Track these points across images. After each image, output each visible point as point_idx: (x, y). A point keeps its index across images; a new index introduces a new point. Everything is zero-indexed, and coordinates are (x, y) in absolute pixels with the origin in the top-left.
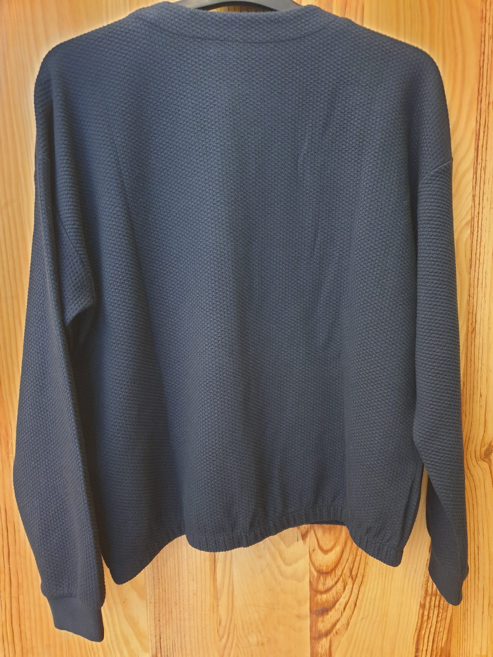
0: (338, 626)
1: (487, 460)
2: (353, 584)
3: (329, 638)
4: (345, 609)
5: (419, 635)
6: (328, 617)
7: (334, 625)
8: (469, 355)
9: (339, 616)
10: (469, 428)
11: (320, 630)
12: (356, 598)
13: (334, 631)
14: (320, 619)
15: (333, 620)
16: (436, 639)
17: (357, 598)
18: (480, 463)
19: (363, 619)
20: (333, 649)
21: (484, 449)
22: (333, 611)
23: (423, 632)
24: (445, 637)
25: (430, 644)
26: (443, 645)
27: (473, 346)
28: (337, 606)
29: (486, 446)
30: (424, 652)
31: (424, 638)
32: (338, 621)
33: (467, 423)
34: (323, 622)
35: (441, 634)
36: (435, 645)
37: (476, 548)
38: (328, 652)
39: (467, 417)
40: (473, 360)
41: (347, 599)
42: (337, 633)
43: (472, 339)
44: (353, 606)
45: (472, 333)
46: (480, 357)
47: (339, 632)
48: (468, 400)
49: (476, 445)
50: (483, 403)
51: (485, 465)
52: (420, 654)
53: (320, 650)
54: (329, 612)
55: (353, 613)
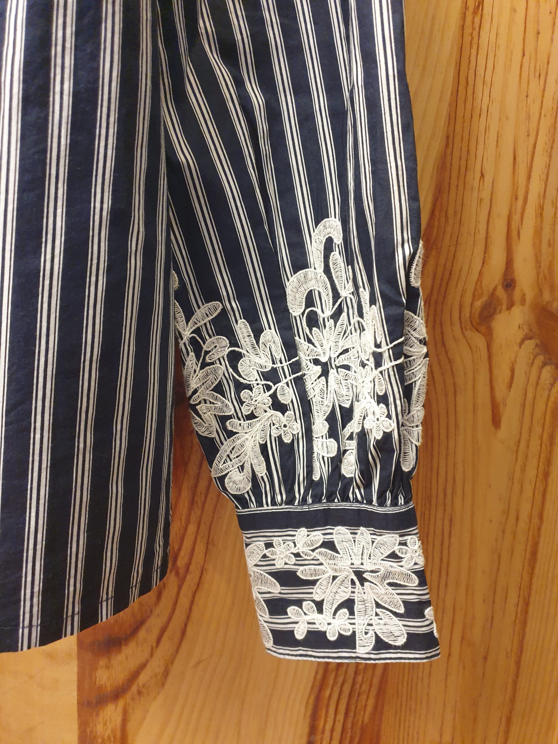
0: (143, 678)
1: (483, 329)
2: (180, 588)
3: (121, 703)
4: (158, 641)
5: (318, 699)
6: (121, 657)
7: (134, 676)
8: (464, 68)
9: (146, 655)
10: (453, 248)
11: (100, 687)
12: (184, 617)
13: (134, 688)
14: (102, 662)
15: (133, 664)
16: (353, 707)
17: (188, 617)
18: (469, 333)
19: (198, 663)
20: (131, 726)
21: (479, 303)
22: (132, 645)
23: (327, 693)
24: (371, 702)
25: (341, 717)
26: (366, 720)
27: (475, 47)
28: (142, 634)
29: (485, 298)
30: (327, 734)
31: (328, 705)
32: (143, 666)
33: (448, 236)
34: (108, 667)
35: (364, 697)
36: (350, 720)
37: (447, 523)
38: (118, 734)
39: (451, 221)
40: (471, 83)
41: (164, 619)
42: (140, 693)
43: (473, 28)
44: (178, 635)
45: (475, 13)
46: (488, 79)
47: (144, 690)
48: (454, 182)
49: (464, 290)
50: (486, 195)
51: (479, 341)
52: (319, 737)
53: (100, 728)
54: (124, 648)
55: (177, 651)
